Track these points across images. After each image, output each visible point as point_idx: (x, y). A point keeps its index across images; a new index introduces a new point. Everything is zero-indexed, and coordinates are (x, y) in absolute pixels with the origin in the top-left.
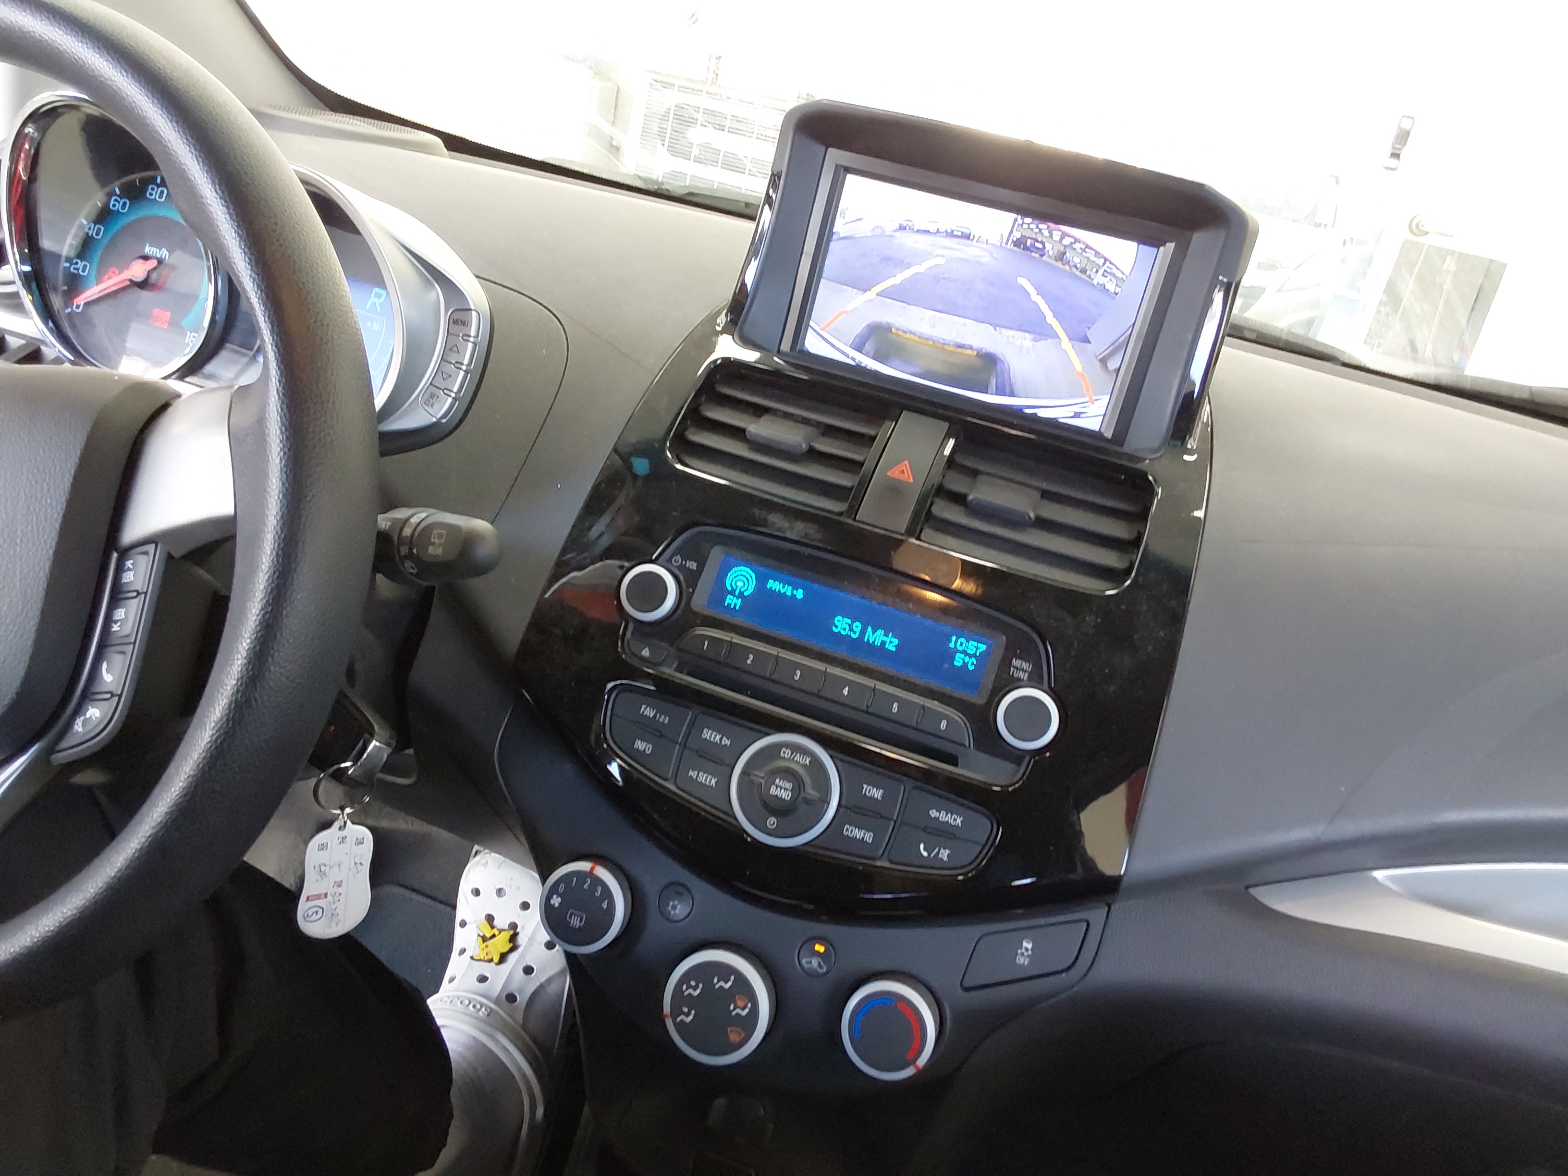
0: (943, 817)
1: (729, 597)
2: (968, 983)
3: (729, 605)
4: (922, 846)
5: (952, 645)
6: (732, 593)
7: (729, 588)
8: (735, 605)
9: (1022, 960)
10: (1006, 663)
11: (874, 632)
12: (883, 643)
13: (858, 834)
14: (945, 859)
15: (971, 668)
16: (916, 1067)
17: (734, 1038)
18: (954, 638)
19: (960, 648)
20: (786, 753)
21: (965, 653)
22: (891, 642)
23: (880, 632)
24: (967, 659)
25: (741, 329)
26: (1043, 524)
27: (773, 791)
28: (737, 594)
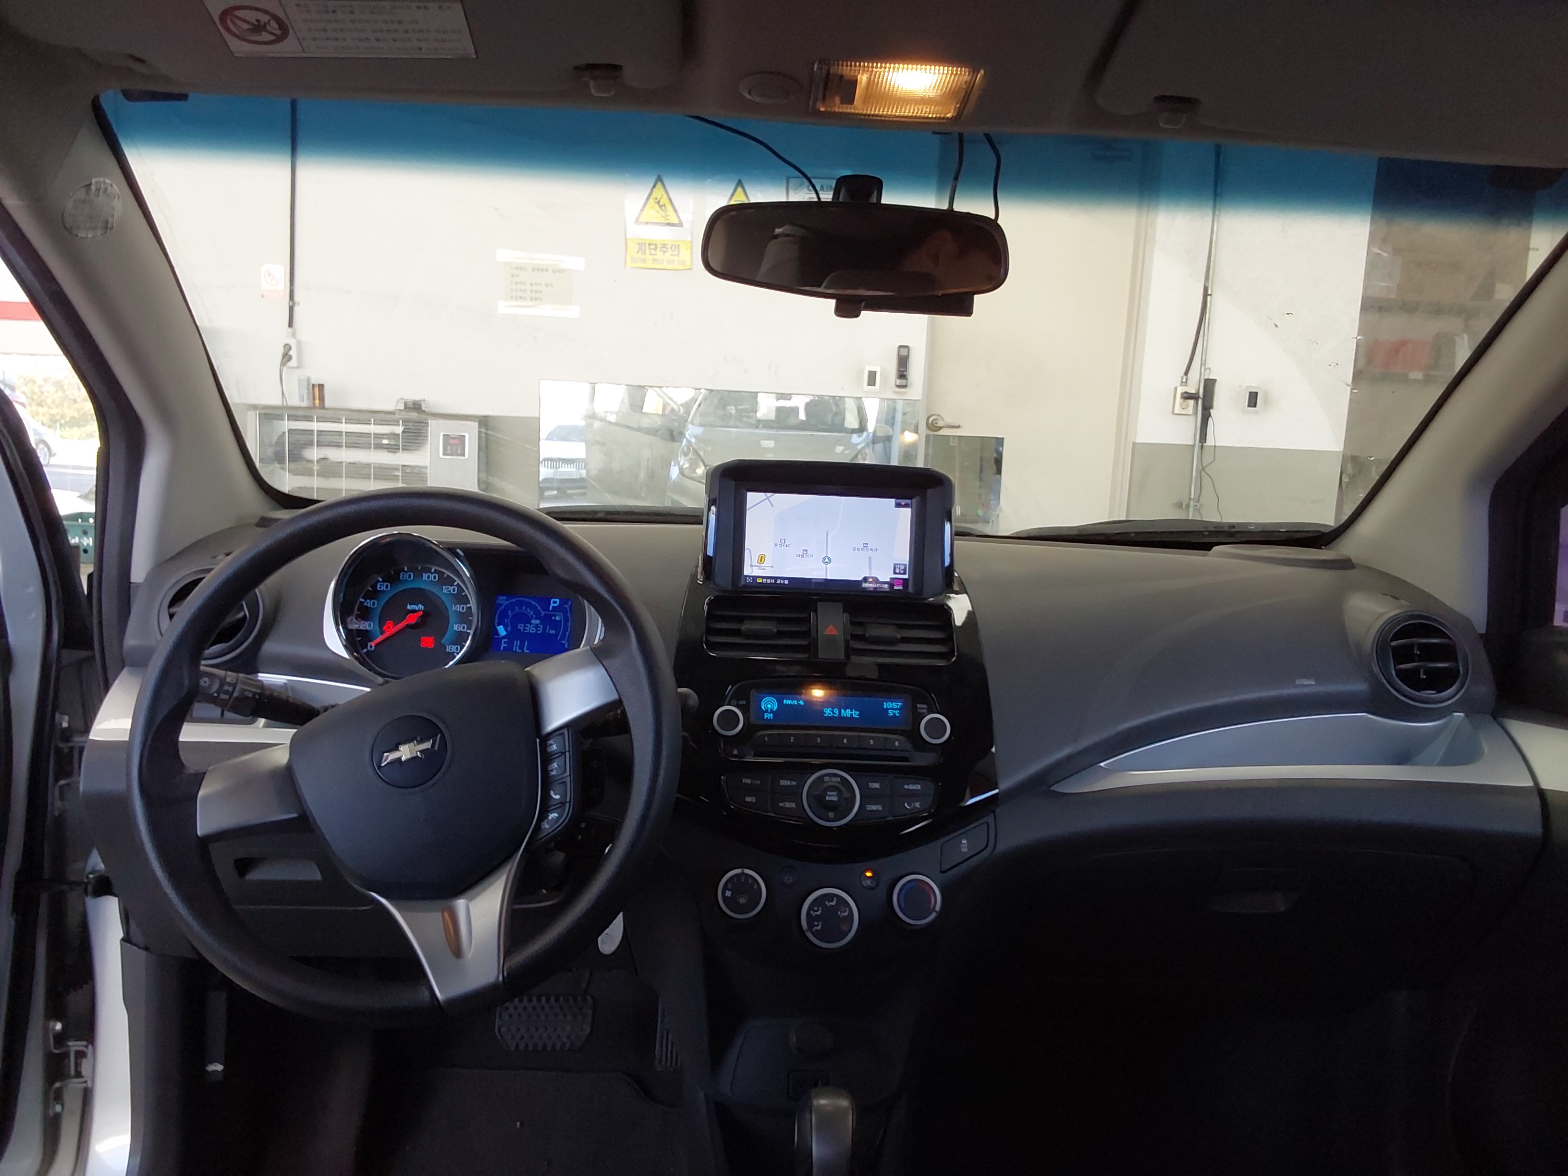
0: (911, 787)
1: (765, 714)
2: (944, 868)
3: (767, 718)
4: (906, 804)
5: (885, 707)
6: (767, 711)
7: (764, 710)
8: (770, 717)
9: (965, 850)
10: (914, 708)
11: (845, 711)
12: (852, 715)
13: (874, 808)
14: (919, 807)
15: (897, 715)
16: (936, 912)
17: (844, 928)
18: (885, 703)
19: (889, 707)
20: (826, 779)
21: (892, 709)
22: (855, 714)
23: (848, 711)
24: (894, 711)
25: (714, 581)
26: (905, 640)
27: (828, 798)
28: (769, 711)
